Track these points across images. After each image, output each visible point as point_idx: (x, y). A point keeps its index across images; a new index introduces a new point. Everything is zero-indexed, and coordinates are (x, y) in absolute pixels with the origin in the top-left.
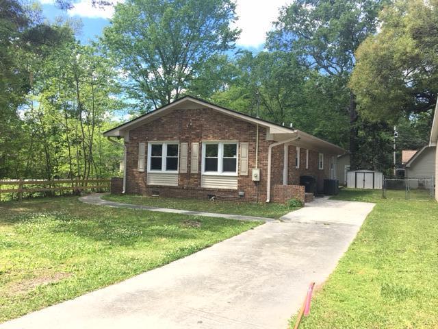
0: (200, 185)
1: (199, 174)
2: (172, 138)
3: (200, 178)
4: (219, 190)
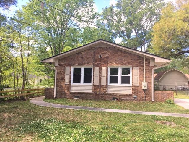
0: (107, 92)
1: (107, 85)
2: (88, 64)
3: (107, 88)
4: (120, 95)
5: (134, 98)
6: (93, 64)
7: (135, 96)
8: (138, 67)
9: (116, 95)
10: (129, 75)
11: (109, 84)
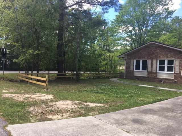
0: (156, 76)
1: (156, 72)
2: (144, 58)
3: (156, 74)
4: (165, 79)
5: (175, 82)
6: (148, 58)
7: (176, 80)
8: (179, 60)
9: (163, 79)
10: (173, 65)
11: (158, 71)
